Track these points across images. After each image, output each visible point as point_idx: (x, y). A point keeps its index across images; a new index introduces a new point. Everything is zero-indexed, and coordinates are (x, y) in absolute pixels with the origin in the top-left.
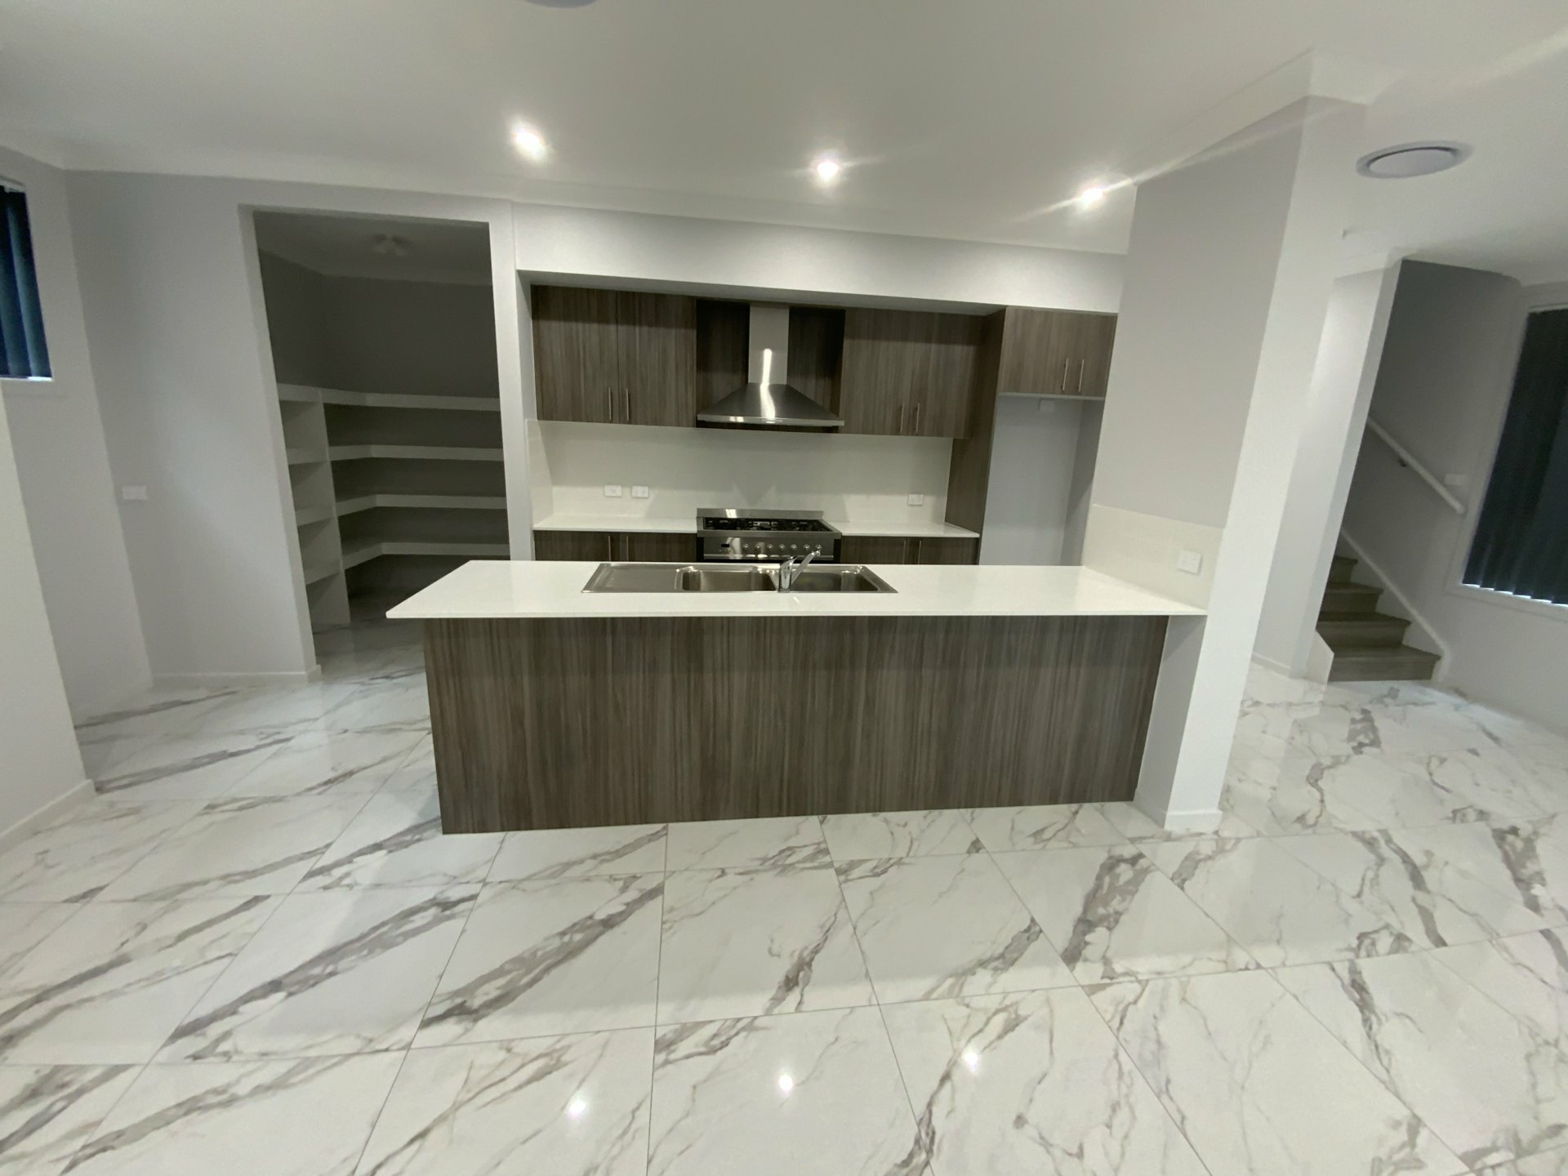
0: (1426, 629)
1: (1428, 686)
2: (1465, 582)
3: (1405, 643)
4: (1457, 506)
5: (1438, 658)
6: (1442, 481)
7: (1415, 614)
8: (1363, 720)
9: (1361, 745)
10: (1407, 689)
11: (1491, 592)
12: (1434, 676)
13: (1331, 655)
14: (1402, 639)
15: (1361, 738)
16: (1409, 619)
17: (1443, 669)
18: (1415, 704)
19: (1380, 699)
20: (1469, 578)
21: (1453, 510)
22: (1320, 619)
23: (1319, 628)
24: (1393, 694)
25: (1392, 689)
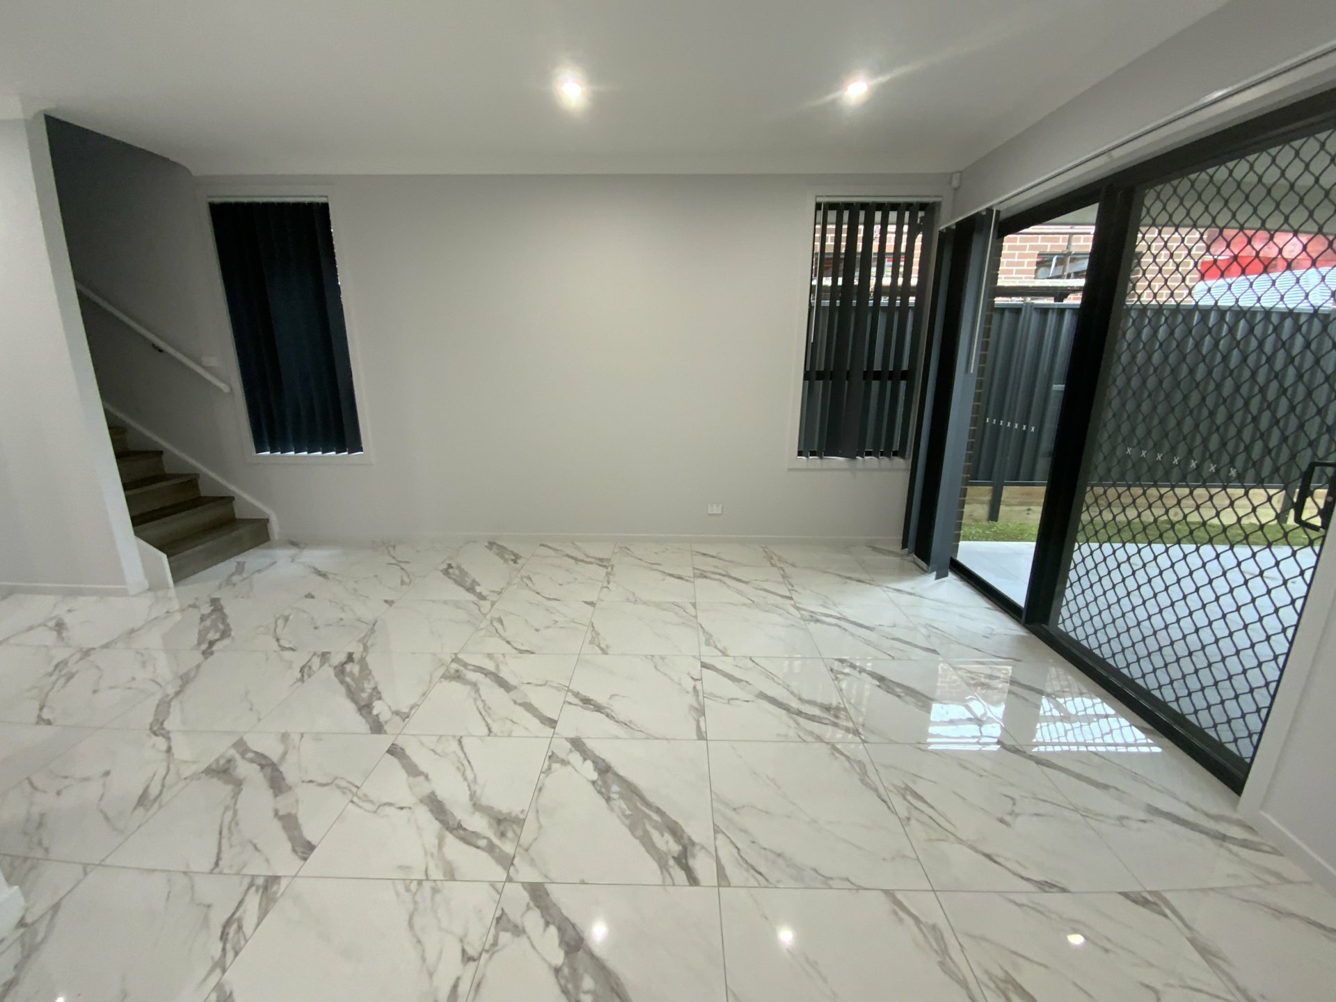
0: (249, 501)
1: (270, 547)
2: (257, 452)
3: (237, 517)
4: (222, 386)
5: (267, 520)
6: (199, 363)
7: (234, 489)
8: (213, 611)
9: (212, 644)
10: (253, 558)
11: (278, 456)
12: (271, 537)
13: (164, 556)
14: (234, 514)
15: (212, 636)
16: (232, 495)
17: (275, 528)
18: (259, 571)
19: (229, 582)
20: (260, 448)
21: (219, 390)
22: (134, 525)
23: (137, 534)
24: (240, 568)
25: (238, 563)
